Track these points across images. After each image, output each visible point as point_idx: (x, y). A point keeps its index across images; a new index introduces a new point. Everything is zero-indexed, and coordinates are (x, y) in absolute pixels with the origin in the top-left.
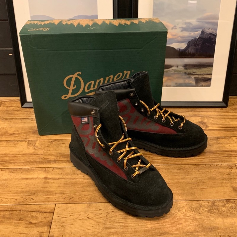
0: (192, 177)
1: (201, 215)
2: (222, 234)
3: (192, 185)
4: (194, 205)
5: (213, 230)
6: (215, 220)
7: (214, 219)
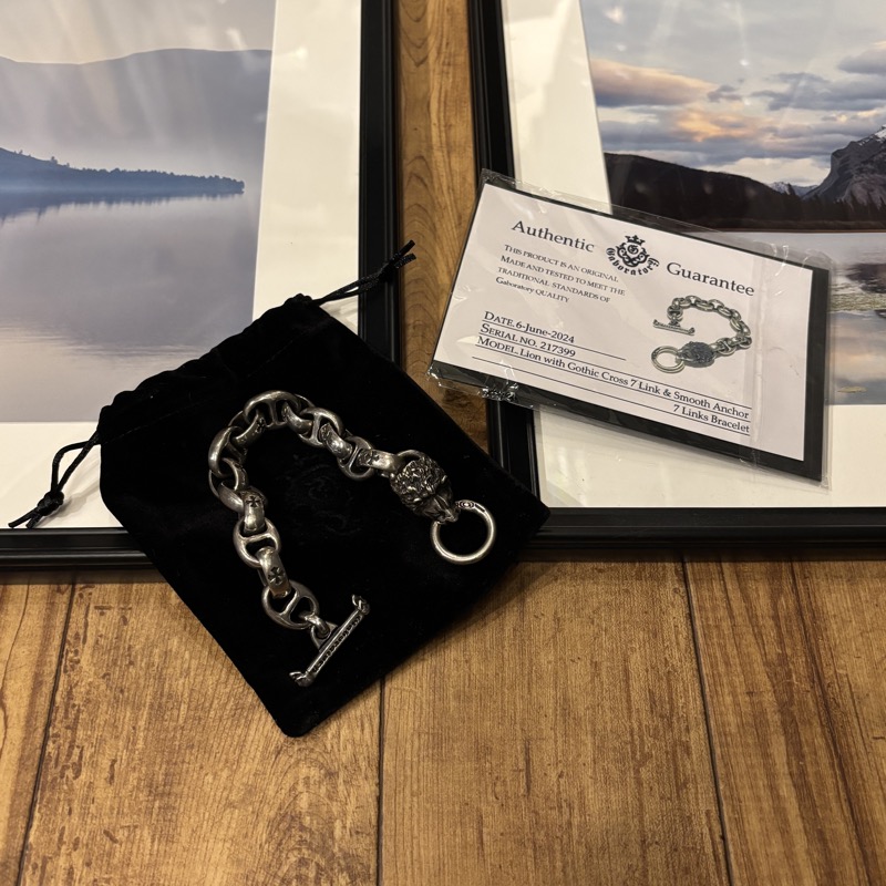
0: (587, 781)
1: (263, 758)
2: (119, 851)
3: (509, 761)
4: (344, 732)
5: (157, 804)
6: (222, 833)
7: (231, 832)
